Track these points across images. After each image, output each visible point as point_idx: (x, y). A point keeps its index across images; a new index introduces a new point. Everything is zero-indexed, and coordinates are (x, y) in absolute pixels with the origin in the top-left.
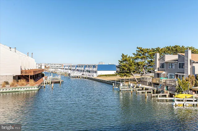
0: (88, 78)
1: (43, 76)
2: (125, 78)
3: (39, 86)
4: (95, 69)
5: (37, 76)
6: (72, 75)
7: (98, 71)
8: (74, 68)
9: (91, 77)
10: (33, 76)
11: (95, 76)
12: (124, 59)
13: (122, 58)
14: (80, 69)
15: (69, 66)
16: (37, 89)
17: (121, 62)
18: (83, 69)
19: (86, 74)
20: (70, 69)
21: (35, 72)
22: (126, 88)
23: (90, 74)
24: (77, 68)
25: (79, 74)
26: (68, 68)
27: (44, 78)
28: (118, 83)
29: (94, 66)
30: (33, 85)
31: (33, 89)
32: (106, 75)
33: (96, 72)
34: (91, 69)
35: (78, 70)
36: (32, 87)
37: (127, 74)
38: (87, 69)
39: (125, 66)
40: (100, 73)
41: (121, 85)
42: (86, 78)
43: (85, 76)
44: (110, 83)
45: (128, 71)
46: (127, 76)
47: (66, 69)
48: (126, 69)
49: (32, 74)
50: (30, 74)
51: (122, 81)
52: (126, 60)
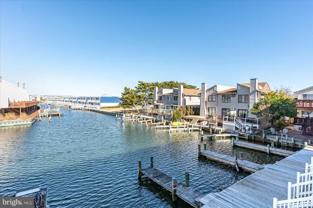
0: (91, 110)
1: (38, 108)
2: (127, 109)
3: (33, 120)
4: (98, 101)
5: (31, 109)
6: (73, 107)
7: (101, 104)
8: (76, 100)
9: (94, 109)
10: (26, 108)
11: (98, 108)
12: (127, 91)
13: (124, 91)
14: (82, 101)
15: (70, 98)
16: (31, 123)
17: (124, 95)
18: (85, 101)
19: (89, 107)
20: (71, 101)
21: (27, 104)
22: (129, 119)
23: (93, 106)
24: (79, 100)
25: (81, 106)
26: (68, 100)
27: (39, 111)
28: (120, 114)
29: (97, 99)
30: (25, 119)
31: (25, 123)
32: (109, 107)
33: (99, 104)
34: (93, 101)
35: (80, 102)
37: (130, 106)
38: (90, 101)
39: (127, 98)
40: (103, 105)
41: (124, 116)
42: (88, 110)
43: (87, 108)
44: (113, 115)
45: (131, 103)
46: (129, 108)
47: (66, 101)
48: (129, 101)
49: (24, 106)
50: (20, 107)
51: (125, 112)
52: (128, 93)
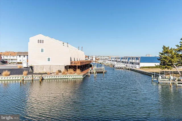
0: (131, 70)
1: (91, 66)
2: (166, 70)
3: (84, 75)
4: (137, 61)
5: (85, 66)
6: (116, 66)
8: (120, 60)
9: (134, 68)
10: (81, 66)
11: (138, 67)
12: (166, 51)
13: (163, 50)
14: (124, 60)
15: (115, 58)
16: (83, 77)
17: (162, 54)
18: (127, 61)
19: (130, 66)
20: (116, 61)
22: (166, 81)
23: (133, 65)
24: (122, 60)
25: (123, 65)
26: (114, 60)
27: (90, 68)
28: (157, 75)
29: (137, 58)
30: (79, 74)
31: (79, 77)
32: (149, 67)
33: (138, 64)
34: (133, 61)
35: (123, 62)
36: (78, 75)
37: (169, 67)
38: (130, 61)
39: (166, 58)
40: (142, 64)
41: (160, 77)
42: (128, 69)
43: (127, 68)
45: (170, 63)
46: (168, 68)
47: (113, 61)
48: (168, 61)
50: (77, 65)
51: (162, 73)
52: (167, 52)
